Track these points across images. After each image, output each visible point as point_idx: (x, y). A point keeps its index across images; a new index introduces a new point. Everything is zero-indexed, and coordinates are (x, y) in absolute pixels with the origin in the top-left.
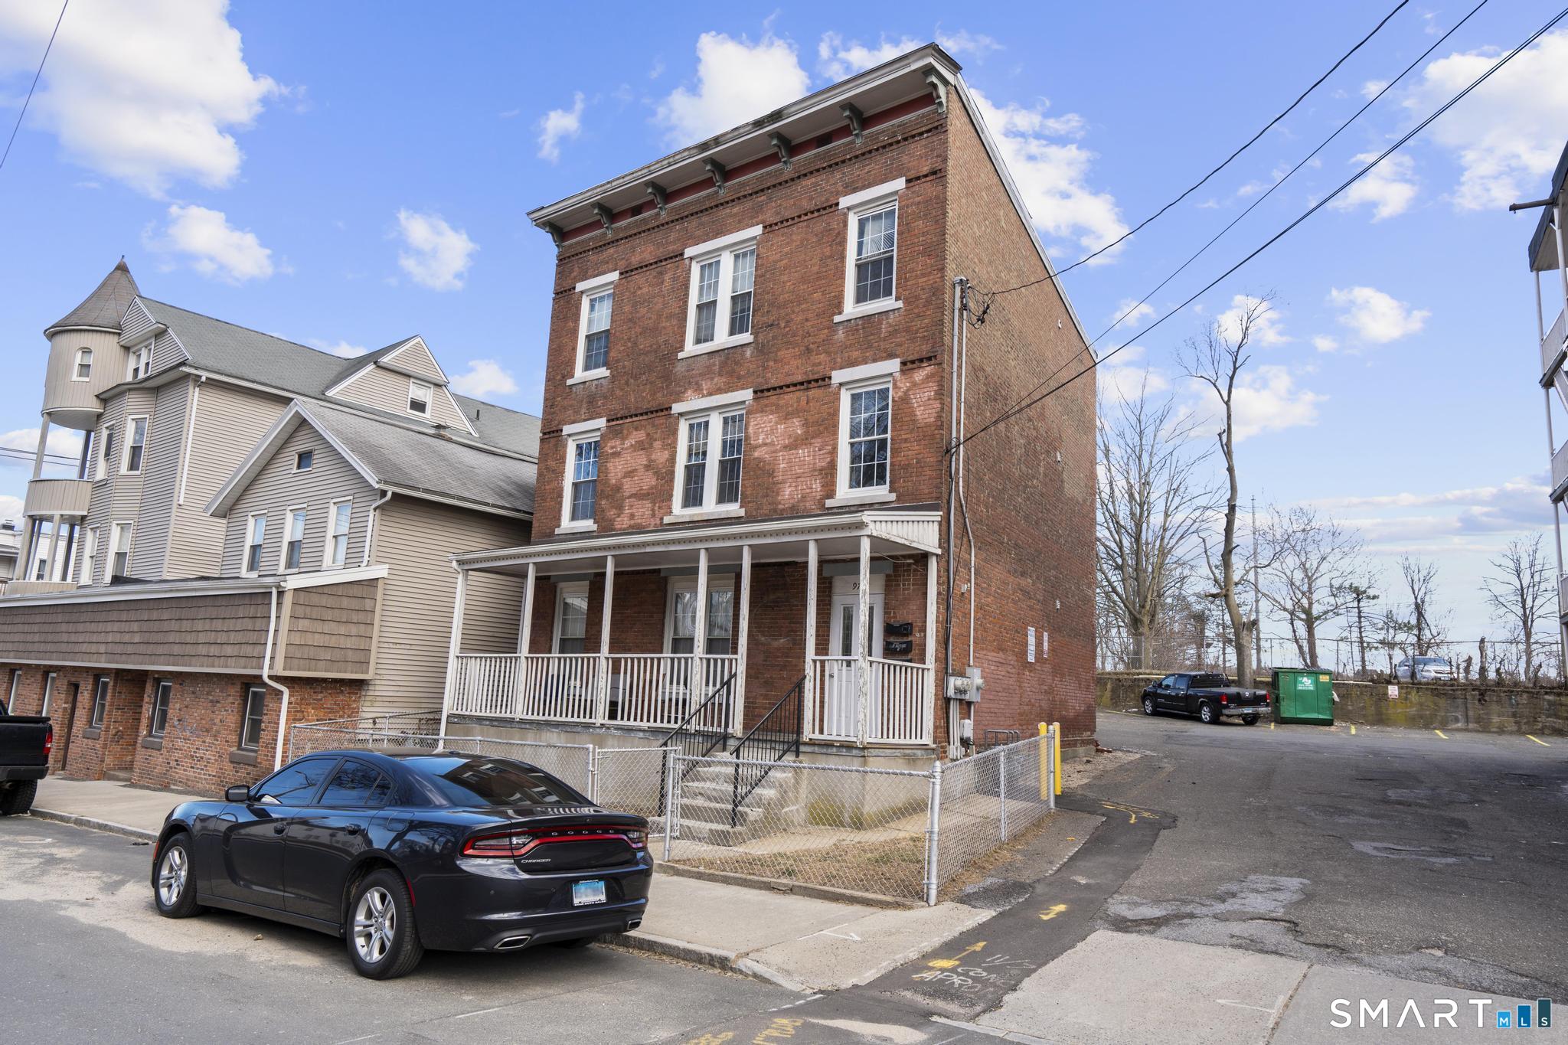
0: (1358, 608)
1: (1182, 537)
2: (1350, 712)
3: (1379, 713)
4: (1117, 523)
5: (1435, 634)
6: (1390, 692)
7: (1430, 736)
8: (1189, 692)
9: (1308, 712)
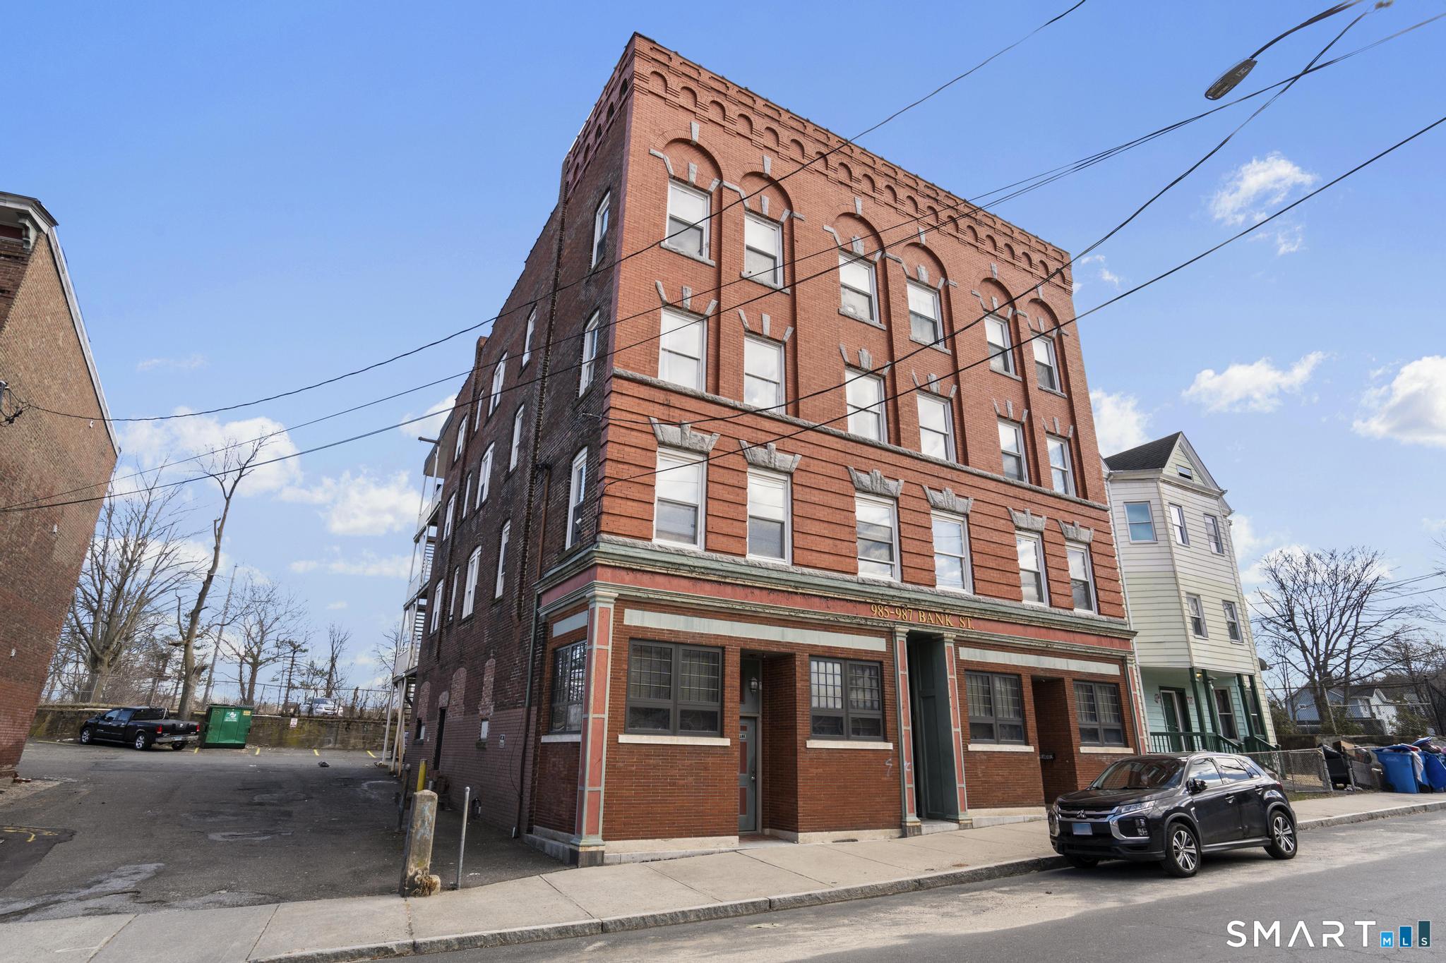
0: (293, 657)
1: (162, 592)
2: (261, 738)
3: (281, 738)
4: (103, 573)
5: (339, 679)
6: (291, 723)
7: (309, 754)
8: (130, 724)
9: (227, 739)
